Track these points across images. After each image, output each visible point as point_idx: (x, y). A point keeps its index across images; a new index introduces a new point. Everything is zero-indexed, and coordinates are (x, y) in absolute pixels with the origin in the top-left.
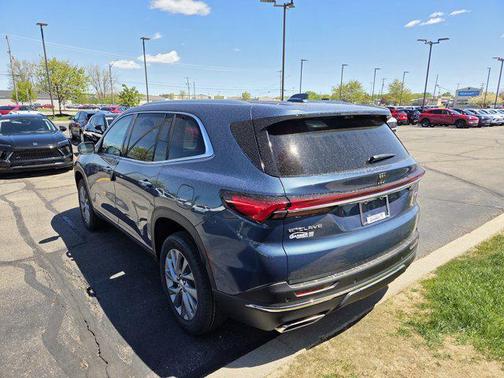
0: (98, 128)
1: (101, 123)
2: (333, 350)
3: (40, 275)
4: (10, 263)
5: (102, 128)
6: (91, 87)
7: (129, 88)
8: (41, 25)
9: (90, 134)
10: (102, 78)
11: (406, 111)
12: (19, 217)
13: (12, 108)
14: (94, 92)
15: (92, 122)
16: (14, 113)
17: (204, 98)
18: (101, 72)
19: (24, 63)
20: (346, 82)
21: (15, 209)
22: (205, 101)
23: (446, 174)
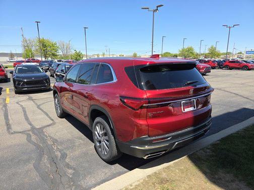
0: (62, 71)
1: (64, 68)
2: (165, 174)
3: (33, 138)
4: (20, 132)
5: (64, 71)
6: (60, 51)
7: (78, 52)
8: (38, 22)
9: (59, 73)
10: (65, 47)
11: (217, 61)
12: (25, 111)
13: (23, 62)
14: (61, 53)
15: (60, 68)
16: (24, 64)
17: (114, 56)
18: (65, 44)
19: (29, 40)
20: (186, 47)
21: (23, 108)
22: (115, 58)
23: (235, 94)
